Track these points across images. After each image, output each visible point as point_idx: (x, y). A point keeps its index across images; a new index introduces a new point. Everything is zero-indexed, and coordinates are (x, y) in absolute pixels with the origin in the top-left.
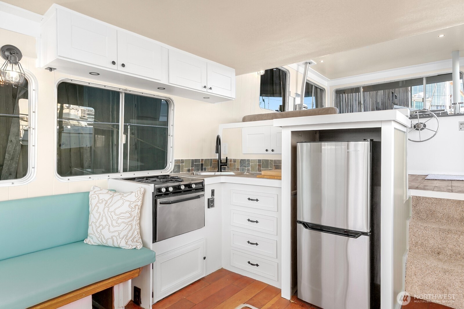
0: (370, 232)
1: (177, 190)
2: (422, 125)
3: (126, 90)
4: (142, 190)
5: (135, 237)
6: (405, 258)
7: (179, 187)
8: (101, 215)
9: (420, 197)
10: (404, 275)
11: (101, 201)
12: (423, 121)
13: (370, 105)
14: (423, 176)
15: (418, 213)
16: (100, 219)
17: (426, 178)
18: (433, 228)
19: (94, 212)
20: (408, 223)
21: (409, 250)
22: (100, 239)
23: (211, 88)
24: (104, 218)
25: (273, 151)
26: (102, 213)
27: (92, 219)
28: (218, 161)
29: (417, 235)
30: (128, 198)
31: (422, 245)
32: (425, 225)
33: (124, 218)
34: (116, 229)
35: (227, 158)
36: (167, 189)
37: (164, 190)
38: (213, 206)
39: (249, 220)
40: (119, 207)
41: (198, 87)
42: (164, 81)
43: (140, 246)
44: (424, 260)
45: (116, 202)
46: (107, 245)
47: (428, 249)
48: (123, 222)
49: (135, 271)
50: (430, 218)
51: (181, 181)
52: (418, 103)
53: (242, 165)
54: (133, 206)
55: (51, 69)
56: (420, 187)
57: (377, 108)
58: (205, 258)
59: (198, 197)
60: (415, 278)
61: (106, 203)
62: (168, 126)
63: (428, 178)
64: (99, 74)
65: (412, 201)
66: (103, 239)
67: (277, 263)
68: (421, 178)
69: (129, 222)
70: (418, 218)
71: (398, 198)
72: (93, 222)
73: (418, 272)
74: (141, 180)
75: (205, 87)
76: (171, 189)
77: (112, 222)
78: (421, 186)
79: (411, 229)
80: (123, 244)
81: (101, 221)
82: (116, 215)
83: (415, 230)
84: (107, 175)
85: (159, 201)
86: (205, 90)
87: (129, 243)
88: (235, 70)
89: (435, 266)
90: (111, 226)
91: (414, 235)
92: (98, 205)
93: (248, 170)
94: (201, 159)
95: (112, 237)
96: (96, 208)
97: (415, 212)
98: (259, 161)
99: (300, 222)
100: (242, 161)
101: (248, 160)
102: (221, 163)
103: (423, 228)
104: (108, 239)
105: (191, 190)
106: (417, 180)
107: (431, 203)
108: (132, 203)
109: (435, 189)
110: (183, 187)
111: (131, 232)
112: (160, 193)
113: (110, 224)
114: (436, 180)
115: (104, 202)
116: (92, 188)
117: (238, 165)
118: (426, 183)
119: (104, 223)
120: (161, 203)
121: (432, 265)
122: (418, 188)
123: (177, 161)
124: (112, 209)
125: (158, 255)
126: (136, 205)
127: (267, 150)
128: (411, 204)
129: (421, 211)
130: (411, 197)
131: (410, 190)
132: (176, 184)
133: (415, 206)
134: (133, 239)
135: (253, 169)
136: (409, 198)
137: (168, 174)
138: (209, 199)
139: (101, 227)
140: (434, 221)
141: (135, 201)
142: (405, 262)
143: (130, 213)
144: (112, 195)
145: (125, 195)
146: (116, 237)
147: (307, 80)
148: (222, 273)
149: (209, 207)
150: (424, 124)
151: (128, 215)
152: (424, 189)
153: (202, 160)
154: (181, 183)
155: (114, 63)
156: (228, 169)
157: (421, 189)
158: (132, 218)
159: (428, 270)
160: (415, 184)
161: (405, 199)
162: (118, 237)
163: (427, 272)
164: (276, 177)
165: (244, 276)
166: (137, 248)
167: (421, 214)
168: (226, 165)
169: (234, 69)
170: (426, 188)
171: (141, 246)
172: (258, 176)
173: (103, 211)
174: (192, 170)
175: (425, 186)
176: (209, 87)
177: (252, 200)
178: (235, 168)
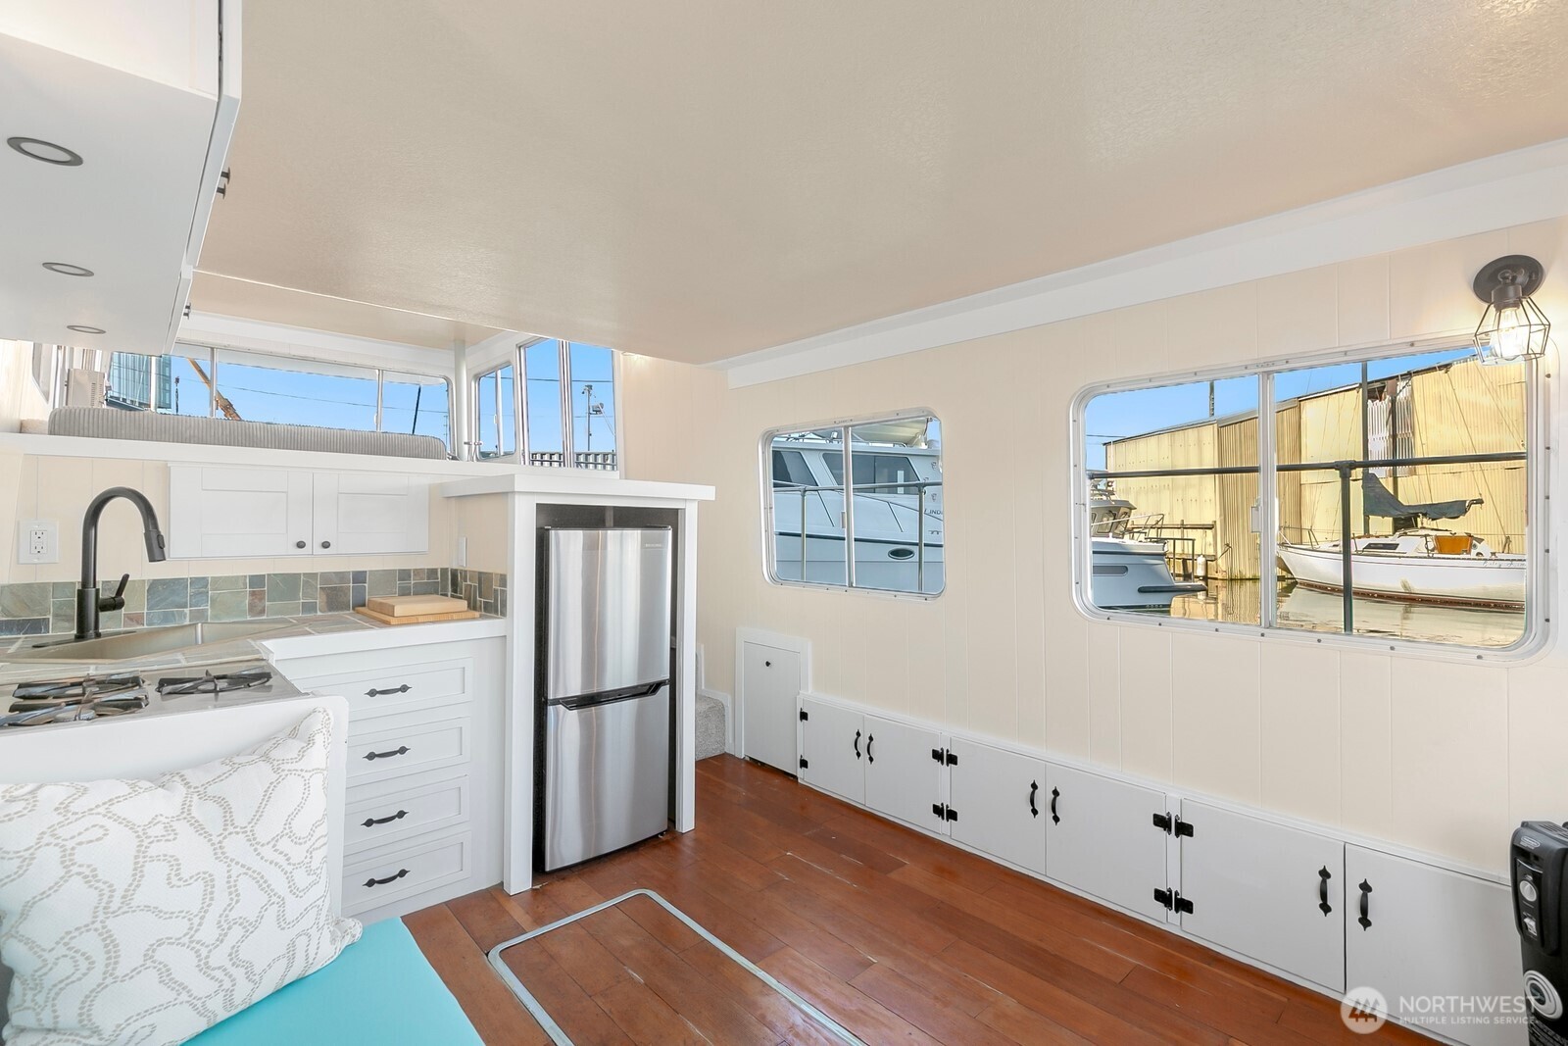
25: (326, 545)
35: (126, 578)
39: (371, 756)
53: (162, 600)
98: (256, 580)
99: (558, 701)
100: (163, 588)
101: (200, 582)
102: (98, 599)
127: (300, 545)
177: (383, 692)
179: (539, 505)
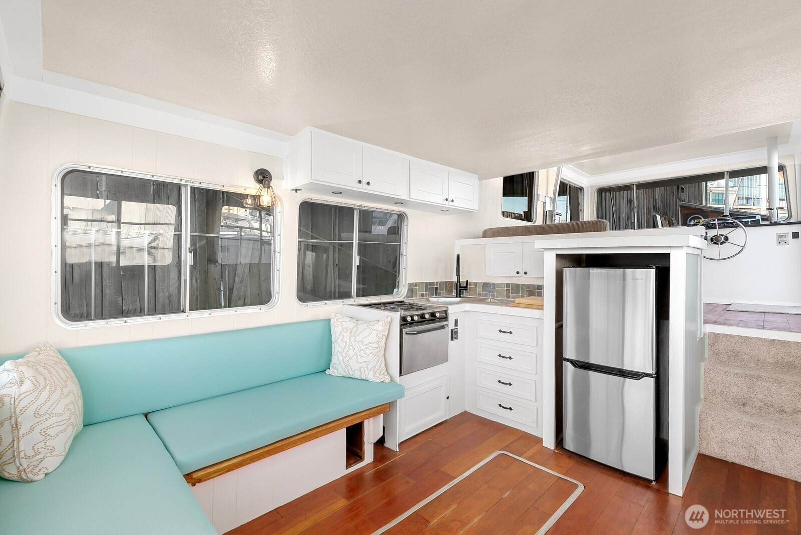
0: (655, 374)
1: (422, 320)
2: (723, 238)
3: (361, 206)
4: (390, 318)
5: (382, 370)
6: (699, 408)
7: (422, 316)
8: (348, 345)
9: (719, 334)
10: (697, 429)
11: (345, 330)
12: (724, 232)
13: (644, 203)
14: (724, 306)
15: (716, 354)
16: (347, 349)
17: (728, 309)
18: (737, 374)
19: (339, 341)
20: (702, 365)
21: (704, 400)
22: (346, 371)
23: (452, 201)
24: (351, 348)
25: (526, 273)
26: (348, 342)
27: (336, 348)
28: (457, 284)
29: (714, 381)
30: (376, 327)
31: (721, 393)
32: (726, 369)
33: (372, 348)
34: (364, 359)
35: (467, 281)
36: (412, 317)
37: (409, 319)
38: (456, 338)
39: (500, 356)
40: (366, 337)
41: (438, 200)
42: (404, 196)
43: (388, 380)
44: (724, 412)
45: (362, 331)
46: (353, 377)
47: (730, 399)
48: (371, 353)
49: (386, 406)
50: (733, 361)
51: (424, 309)
52: (717, 195)
53: (485, 289)
54: (380, 335)
55: (296, 190)
56: (719, 321)
57: (654, 207)
58: (448, 398)
59: (443, 327)
60: (712, 433)
61: (351, 332)
62: (400, 243)
63: (730, 308)
64: (341, 193)
65: (708, 339)
66: (350, 370)
67: (536, 408)
68: (721, 309)
69: (377, 352)
70: (717, 360)
71: (690, 335)
72: (338, 351)
73: (716, 426)
74: (377, 306)
75: (447, 200)
76: (416, 318)
77: (360, 352)
78: (721, 319)
79: (707, 374)
80: (370, 377)
81: (348, 351)
82: (363, 345)
83: (713, 375)
84: (342, 300)
85: (404, 330)
86: (446, 203)
87: (377, 375)
88: (477, 176)
89: (738, 419)
90: (359, 356)
91: (710, 381)
92: (343, 333)
93: (493, 296)
94: (435, 281)
95: (360, 369)
96: (341, 336)
97: (712, 353)
98: (508, 285)
99: (567, 360)
100: (486, 285)
101: (493, 284)
102: (460, 287)
103: (723, 373)
104: (355, 370)
105: (424, 321)
106: (715, 311)
107: (734, 341)
108: (379, 332)
109: (739, 325)
110: (427, 316)
111: (379, 363)
112: (405, 323)
113: (358, 355)
114: (742, 311)
115: (349, 331)
116: (333, 315)
117: (479, 290)
118: (728, 315)
119: (351, 353)
120: (407, 334)
121: (735, 418)
122: (716, 322)
123: (410, 285)
124: (358, 339)
125: (407, 389)
126: (383, 335)
127: (518, 273)
128: (707, 342)
129: (721, 351)
130: (707, 333)
131: (707, 325)
132: (420, 312)
133: (712, 346)
134: (380, 372)
135: (499, 294)
136: (704, 335)
137: (401, 299)
138: (452, 330)
139: (348, 358)
140: (739, 364)
141: (382, 331)
142: (699, 413)
143: (377, 343)
144: (356, 323)
145: (371, 324)
146: (363, 368)
147: (561, 178)
148: (465, 417)
149: (452, 339)
150: (726, 236)
151: (375, 345)
152: (725, 324)
153: (437, 283)
154: (425, 312)
155: (360, 182)
156: (467, 294)
157: (721, 324)
158: (380, 349)
159: (729, 424)
160: (712, 316)
161: (699, 336)
162: (366, 369)
163: (728, 427)
164: (534, 307)
165: (494, 420)
166: (385, 381)
167: (721, 356)
168: (466, 290)
169: (477, 174)
170: (728, 322)
171: (390, 379)
172: (511, 305)
173: (350, 340)
174: (426, 294)
175: (726, 320)
176: (450, 199)
177: (504, 332)
178: (476, 293)
179: (557, 255)
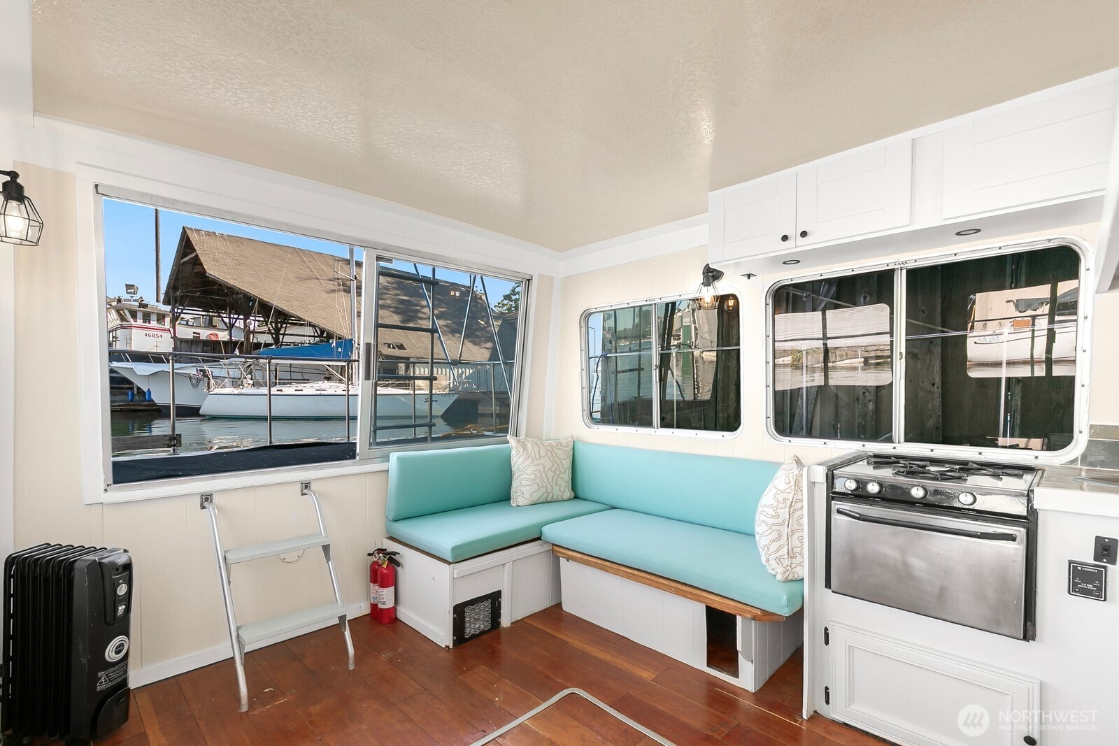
37: (850, 485)
38: (1092, 594)
55: (749, 276)
64: (797, 261)
76: (873, 488)
84: (863, 443)
85: (834, 505)
110: (917, 493)
120: (839, 512)
138: (1071, 564)
143: (775, 509)
155: (785, 238)
166: (776, 577)
